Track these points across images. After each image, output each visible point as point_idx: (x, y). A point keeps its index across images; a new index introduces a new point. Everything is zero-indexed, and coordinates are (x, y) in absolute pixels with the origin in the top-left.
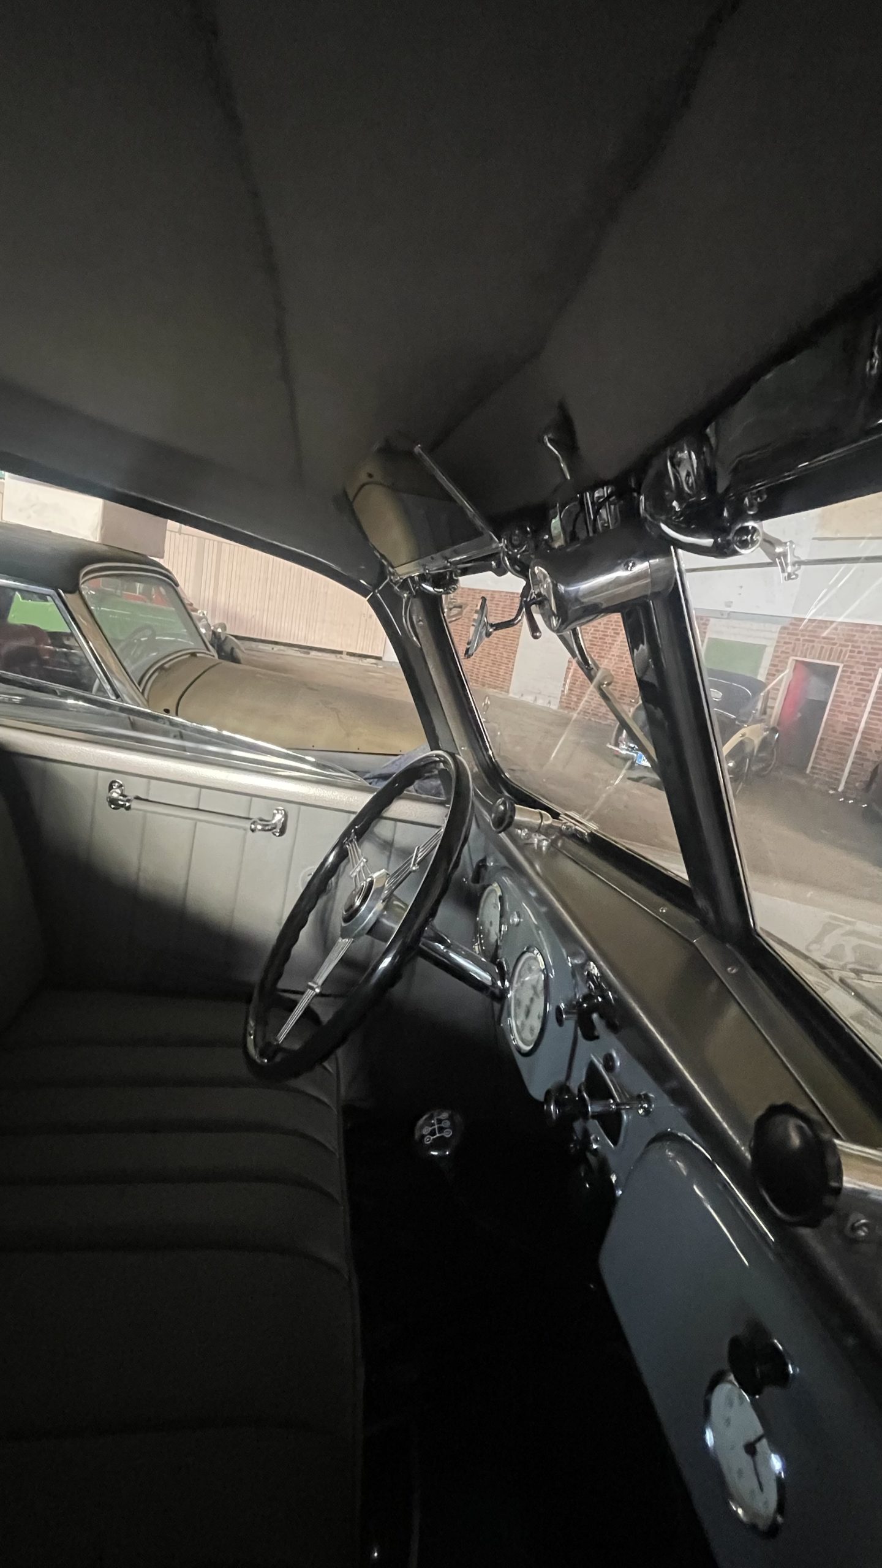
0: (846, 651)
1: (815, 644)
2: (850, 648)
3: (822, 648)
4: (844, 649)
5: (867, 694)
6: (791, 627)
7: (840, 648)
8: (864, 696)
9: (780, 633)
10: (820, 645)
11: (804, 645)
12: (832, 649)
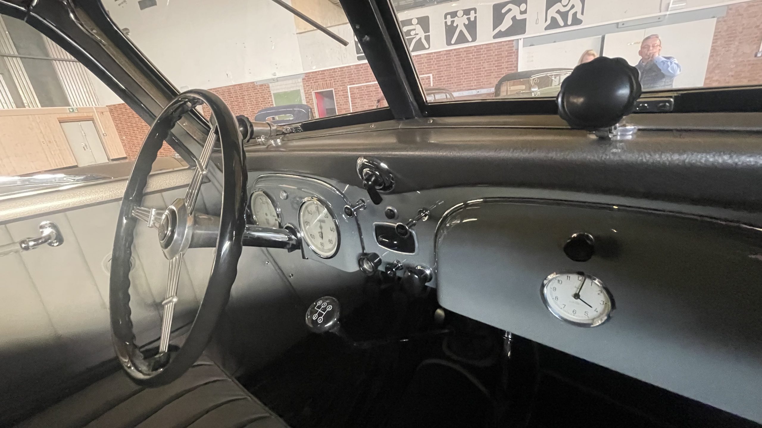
0: (332, 82)
1: (319, 83)
2: (333, 81)
3: (323, 83)
4: (331, 81)
5: (348, 98)
6: (306, 78)
7: (329, 82)
8: (347, 99)
9: (303, 82)
10: (321, 83)
11: (315, 84)
12: (326, 83)
